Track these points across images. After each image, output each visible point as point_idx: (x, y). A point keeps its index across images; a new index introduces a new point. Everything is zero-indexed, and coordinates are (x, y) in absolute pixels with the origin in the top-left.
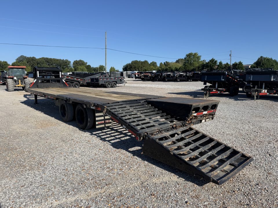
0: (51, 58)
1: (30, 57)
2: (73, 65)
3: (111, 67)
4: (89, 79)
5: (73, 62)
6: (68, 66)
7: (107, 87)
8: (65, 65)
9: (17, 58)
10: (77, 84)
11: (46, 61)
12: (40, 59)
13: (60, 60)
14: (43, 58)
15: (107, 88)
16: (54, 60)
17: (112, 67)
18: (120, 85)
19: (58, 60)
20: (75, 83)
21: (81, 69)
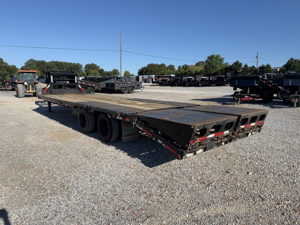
0: (62, 61)
1: (40, 61)
2: (85, 69)
4: (104, 84)
5: (85, 65)
6: (79, 70)
7: (123, 92)
8: (76, 69)
9: (26, 61)
10: (91, 90)
11: (56, 65)
12: (50, 62)
13: (71, 63)
14: (53, 62)
16: (65, 63)
17: (126, 71)
18: (137, 90)
19: (69, 64)
20: (90, 88)
21: (93, 73)
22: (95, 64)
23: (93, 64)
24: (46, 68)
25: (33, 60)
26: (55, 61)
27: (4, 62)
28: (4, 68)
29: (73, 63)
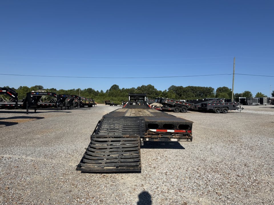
0: (196, 86)
1: (179, 87)
2: (216, 92)
3: (257, 93)
5: (217, 89)
6: (211, 93)
8: (208, 92)
10: (185, 109)
11: (191, 89)
12: (186, 87)
13: (204, 88)
14: (189, 87)
15: (215, 113)
16: (199, 88)
19: (202, 88)
20: (183, 107)
21: (222, 95)
22: (226, 87)
23: (224, 88)
24: (183, 92)
25: (174, 86)
26: (191, 86)
27: (155, 88)
28: (154, 93)
29: (206, 87)
